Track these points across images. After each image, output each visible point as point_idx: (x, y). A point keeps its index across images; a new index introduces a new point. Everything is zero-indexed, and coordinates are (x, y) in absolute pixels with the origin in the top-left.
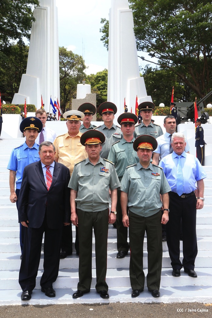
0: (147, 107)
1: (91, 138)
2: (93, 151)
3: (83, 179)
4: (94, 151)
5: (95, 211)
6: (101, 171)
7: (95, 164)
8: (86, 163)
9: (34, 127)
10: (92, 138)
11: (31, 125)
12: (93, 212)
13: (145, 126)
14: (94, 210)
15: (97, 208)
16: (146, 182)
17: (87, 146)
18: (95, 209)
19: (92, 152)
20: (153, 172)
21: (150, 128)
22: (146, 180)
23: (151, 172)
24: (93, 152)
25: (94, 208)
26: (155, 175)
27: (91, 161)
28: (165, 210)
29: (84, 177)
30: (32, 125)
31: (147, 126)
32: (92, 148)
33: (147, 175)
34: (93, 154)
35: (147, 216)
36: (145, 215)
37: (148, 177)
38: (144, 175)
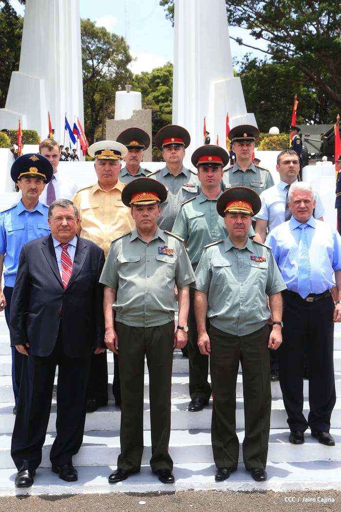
0: (245, 135)
2: (144, 216)
3: (127, 268)
4: (147, 216)
5: (149, 326)
6: (160, 254)
7: (148, 240)
8: (133, 238)
9: (36, 173)
10: (142, 193)
11: (30, 169)
12: (146, 326)
13: (242, 171)
14: (147, 324)
15: (152, 321)
16: (241, 273)
17: (134, 208)
18: (149, 321)
19: (143, 218)
20: (253, 255)
21: (250, 175)
22: (241, 270)
23: (250, 255)
25: (147, 320)
26: (257, 259)
27: (142, 235)
28: (275, 323)
29: (129, 264)
30: (34, 168)
31: (244, 170)
32: (142, 212)
33: (242, 260)
34: (146, 223)
35: (242, 335)
36: (239, 332)
37: (244, 264)
38: (236, 260)
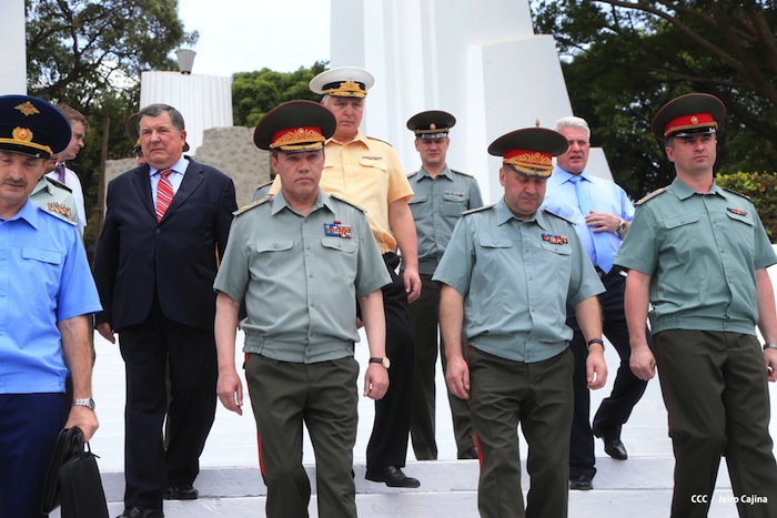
1: (293, 127)
2: (301, 172)
3: (269, 261)
4: (307, 171)
5: (313, 360)
6: (327, 235)
7: (306, 211)
8: (277, 208)
9: (27, 142)
10: (297, 129)
12: (306, 362)
14: (309, 357)
15: (318, 352)
16: (528, 260)
17: (280, 156)
18: (312, 353)
19: (298, 176)
20: (546, 233)
22: (526, 256)
23: (541, 232)
24: (301, 176)
25: (309, 351)
26: (554, 240)
27: (293, 203)
28: (591, 342)
29: (272, 254)
32: (298, 163)
33: (529, 239)
34: (304, 184)
36: (526, 355)
37: (532, 246)
38: (518, 239)
